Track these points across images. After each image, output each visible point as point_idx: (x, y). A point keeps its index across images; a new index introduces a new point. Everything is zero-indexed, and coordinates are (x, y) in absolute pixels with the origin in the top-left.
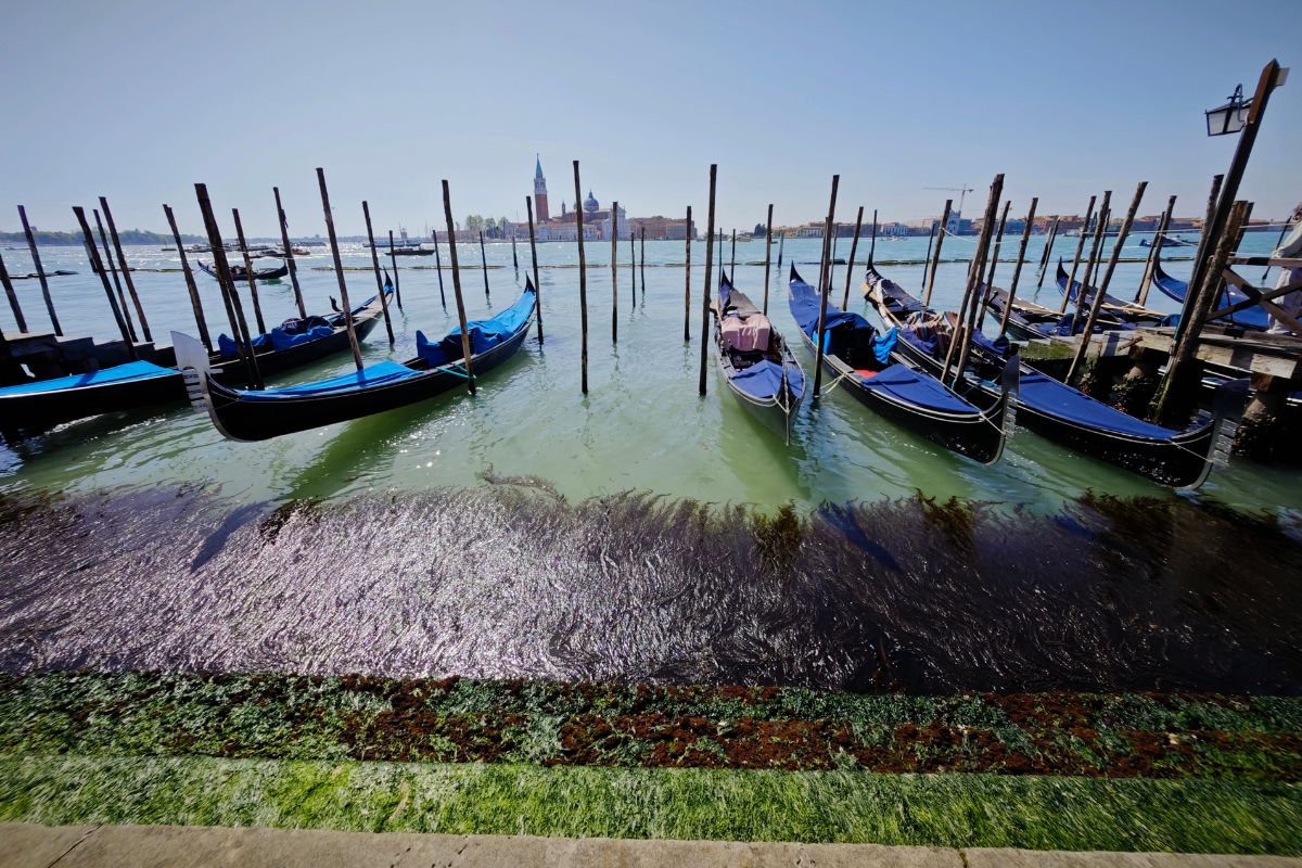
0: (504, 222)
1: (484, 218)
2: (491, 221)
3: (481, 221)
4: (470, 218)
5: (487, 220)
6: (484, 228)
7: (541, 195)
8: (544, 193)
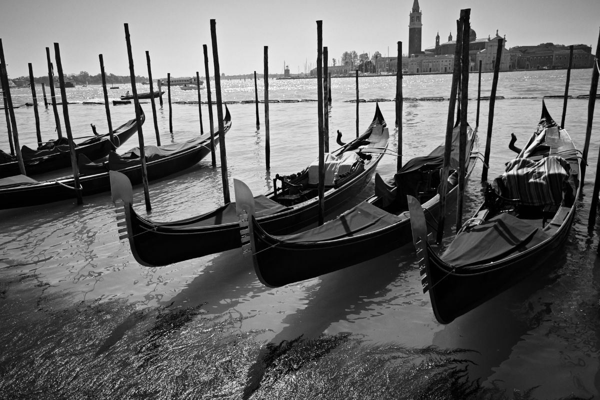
0: (377, 56)
1: (359, 54)
2: (365, 56)
3: (356, 56)
4: (346, 54)
5: (362, 56)
6: (358, 62)
7: (414, 28)
8: (419, 27)
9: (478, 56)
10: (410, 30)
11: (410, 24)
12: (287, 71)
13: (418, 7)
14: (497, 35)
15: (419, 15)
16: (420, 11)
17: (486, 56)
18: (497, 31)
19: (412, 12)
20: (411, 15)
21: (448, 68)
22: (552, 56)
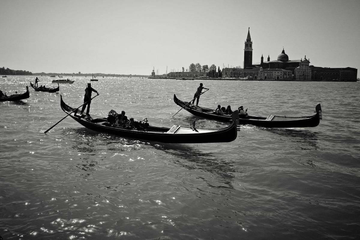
2: (206, 67)
3: (200, 66)
4: (192, 65)
7: (248, 51)
8: (250, 51)
9: (296, 71)
10: (245, 52)
11: (245, 48)
12: (153, 73)
13: (250, 38)
14: (305, 58)
15: (251, 44)
16: (251, 41)
17: (300, 71)
18: (305, 56)
19: (246, 41)
20: (245, 43)
21: (280, 77)
22: (339, 73)
